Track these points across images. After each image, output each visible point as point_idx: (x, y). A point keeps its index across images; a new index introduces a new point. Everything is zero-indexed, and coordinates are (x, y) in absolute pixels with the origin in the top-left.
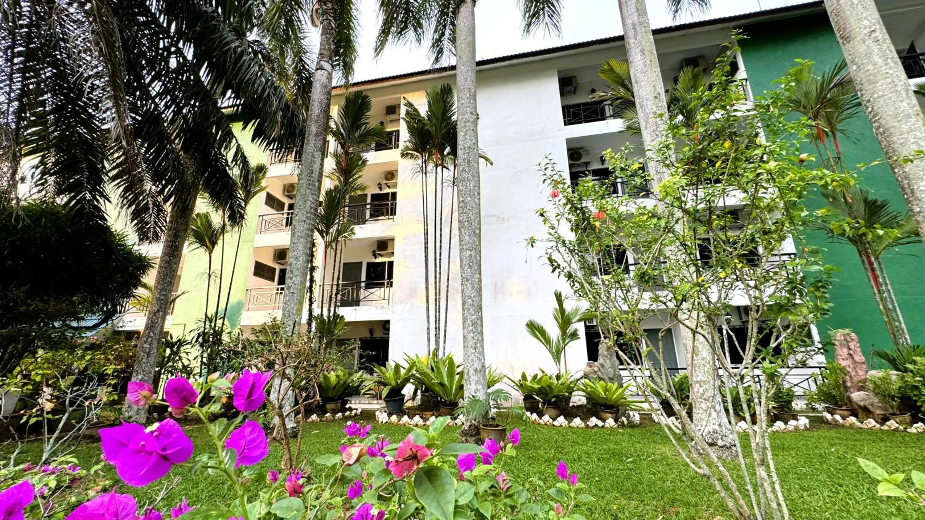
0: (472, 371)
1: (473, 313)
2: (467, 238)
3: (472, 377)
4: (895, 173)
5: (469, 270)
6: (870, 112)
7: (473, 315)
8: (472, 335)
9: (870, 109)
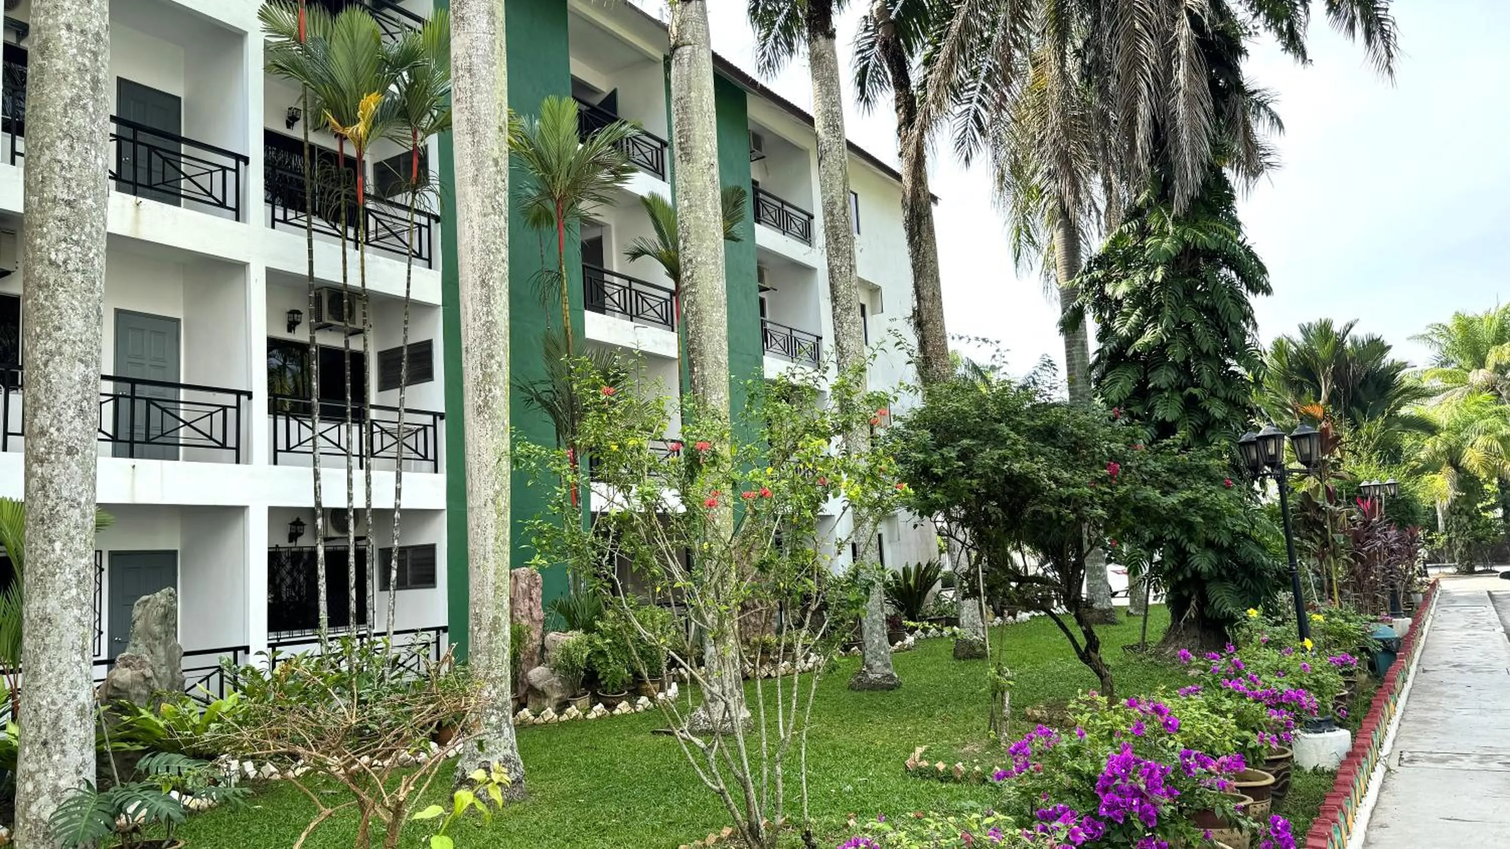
0: (70, 714)
1: (83, 549)
2: (79, 324)
3: (72, 731)
4: (693, 371)
5: (78, 423)
6: (689, 278)
7: (82, 556)
8: (76, 612)
9: (689, 274)
